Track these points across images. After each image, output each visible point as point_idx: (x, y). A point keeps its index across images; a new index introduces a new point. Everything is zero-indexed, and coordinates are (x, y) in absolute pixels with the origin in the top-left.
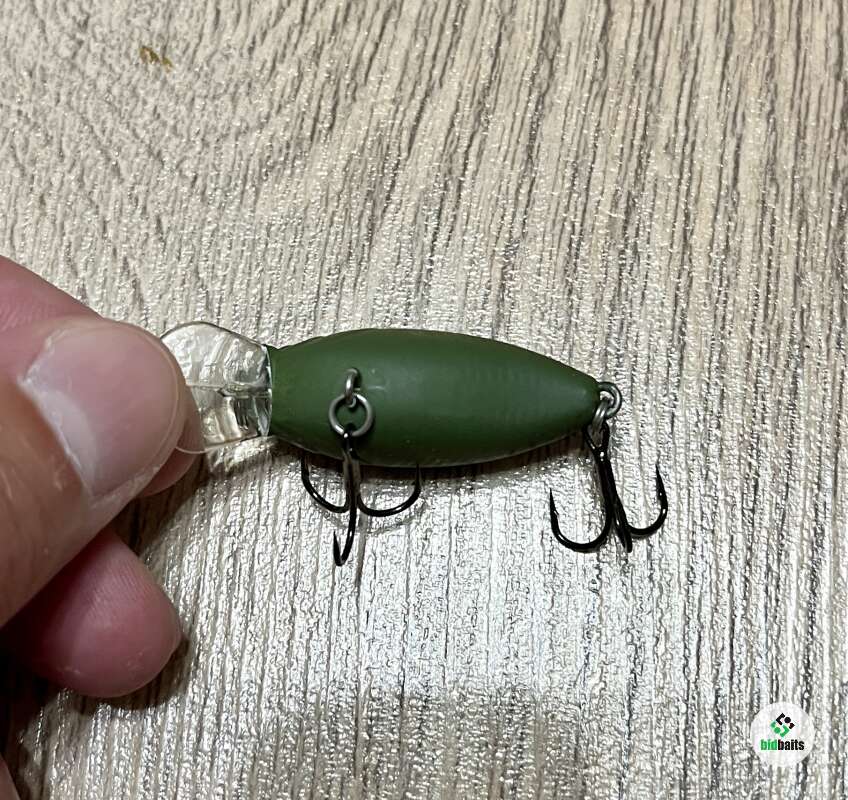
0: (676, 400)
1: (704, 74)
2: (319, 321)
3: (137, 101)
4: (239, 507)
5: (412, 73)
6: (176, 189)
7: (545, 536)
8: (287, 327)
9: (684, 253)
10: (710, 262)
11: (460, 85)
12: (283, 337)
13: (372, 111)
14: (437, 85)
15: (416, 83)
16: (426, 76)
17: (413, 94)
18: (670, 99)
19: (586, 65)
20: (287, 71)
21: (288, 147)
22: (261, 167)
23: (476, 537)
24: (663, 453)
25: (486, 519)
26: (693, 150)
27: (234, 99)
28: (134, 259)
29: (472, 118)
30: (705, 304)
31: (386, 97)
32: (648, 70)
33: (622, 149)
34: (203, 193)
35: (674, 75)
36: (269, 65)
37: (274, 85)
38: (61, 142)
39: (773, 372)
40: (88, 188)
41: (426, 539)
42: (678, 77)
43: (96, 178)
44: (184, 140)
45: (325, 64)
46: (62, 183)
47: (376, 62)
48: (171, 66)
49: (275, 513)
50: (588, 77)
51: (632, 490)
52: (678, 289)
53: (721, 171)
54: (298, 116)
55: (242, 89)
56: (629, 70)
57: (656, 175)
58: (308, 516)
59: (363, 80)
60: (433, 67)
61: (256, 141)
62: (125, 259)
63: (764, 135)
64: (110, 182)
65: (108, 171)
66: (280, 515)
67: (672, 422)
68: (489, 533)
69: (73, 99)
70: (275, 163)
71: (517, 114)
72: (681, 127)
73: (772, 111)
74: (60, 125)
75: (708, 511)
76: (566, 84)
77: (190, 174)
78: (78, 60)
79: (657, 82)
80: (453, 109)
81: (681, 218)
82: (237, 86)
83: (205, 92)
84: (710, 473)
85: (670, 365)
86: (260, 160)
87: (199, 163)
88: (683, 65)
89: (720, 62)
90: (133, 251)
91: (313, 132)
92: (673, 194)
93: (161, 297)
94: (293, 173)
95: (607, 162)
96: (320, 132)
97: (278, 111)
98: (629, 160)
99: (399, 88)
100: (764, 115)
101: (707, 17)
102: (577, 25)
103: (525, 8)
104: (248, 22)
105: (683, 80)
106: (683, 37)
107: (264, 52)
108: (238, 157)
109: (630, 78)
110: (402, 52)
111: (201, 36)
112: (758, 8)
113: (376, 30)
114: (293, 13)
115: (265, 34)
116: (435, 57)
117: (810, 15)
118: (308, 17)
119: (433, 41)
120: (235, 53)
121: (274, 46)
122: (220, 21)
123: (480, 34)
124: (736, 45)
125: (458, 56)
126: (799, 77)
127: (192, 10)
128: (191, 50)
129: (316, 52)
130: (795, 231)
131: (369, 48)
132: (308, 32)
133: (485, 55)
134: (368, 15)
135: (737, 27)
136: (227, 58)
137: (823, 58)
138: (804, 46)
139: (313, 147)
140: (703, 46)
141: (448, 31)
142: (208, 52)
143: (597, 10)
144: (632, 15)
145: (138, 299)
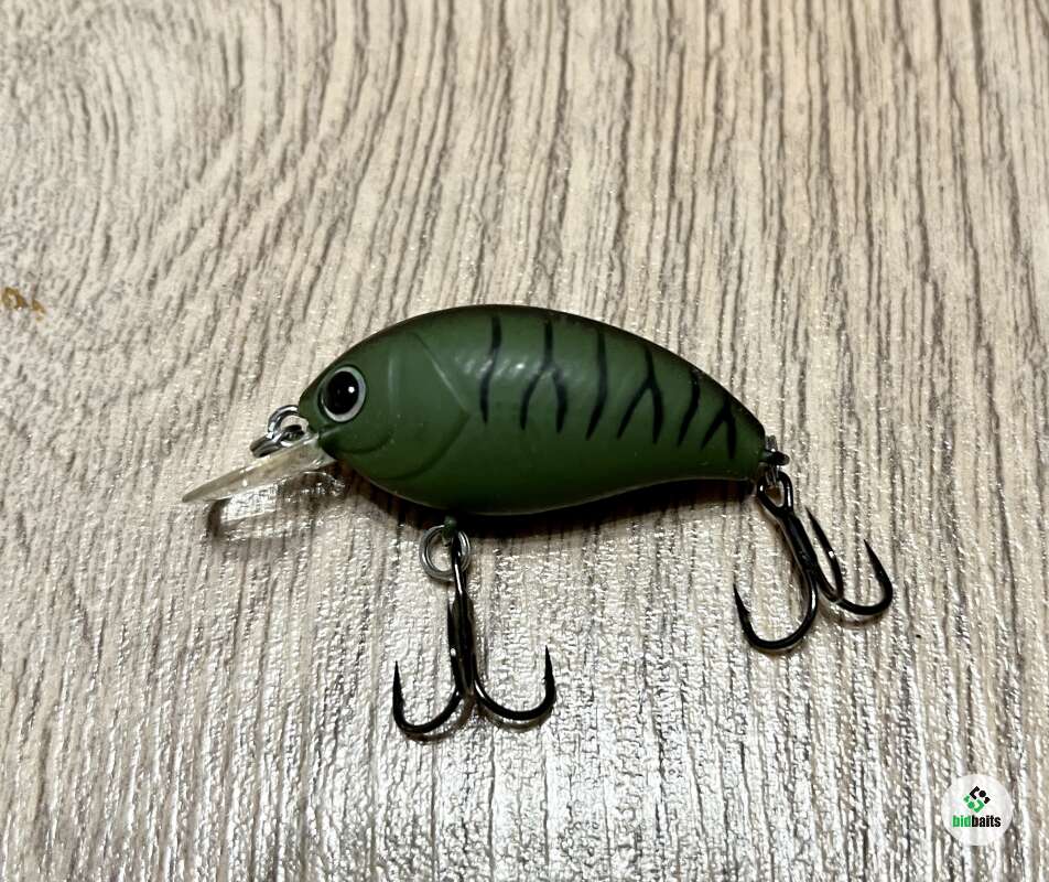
0: (745, 724)
1: (751, 283)
2: (241, 645)
5: (366, 301)
6: (46, 475)
8: (196, 657)
12: (190, 671)
13: (313, 353)
15: (372, 315)
16: (384, 306)
18: (709, 317)
19: (597, 280)
20: (200, 309)
21: (200, 408)
22: (163, 437)
24: (731, 802)
26: (744, 381)
27: (127, 350)
30: (775, 586)
31: (331, 335)
32: (679, 280)
34: (83, 477)
35: (711, 286)
36: (174, 303)
37: (182, 328)
39: (874, 675)
42: (717, 289)
44: (59, 408)
45: (250, 297)
47: (318, 291)
48: (44, 312)
50: (600, 295)
52: (737, 567)
53: (782, 405)
54: (214, 367)
55: (139, 336)
56: (653, 283)
59: (301, 316)
60: (395, 293)
61: (155, 404)
63: (834, 357)
67: (742, 756)
70: (182, 430)
72: (726, 353)
73: (843, 326)
77: (65, 454)
79: (690, 297)
82: (131, 333)
83: (87, 345)
84: (800, 828)
85: (732, 673)
86: (162, 429)
87: (78, 437)
88: (724, 273)
89: (771, 267)
91: (233, 388)
94: (205, 443)
96: (243, 385)
97: (187, 363)
99: (349, 324)
100: (833, 331)
101: (750, 213)
102: (584, 230)
103: (514, 210)
104: (147, 249)
105: (725, 293)
106: (721, 238)
107: (169, 287)
108: (131, 427)
109: (655, 293)
110: (353, 276)
111: (84, 272)
112: (814, 196)
113: (317, 250)
114: (209, 234)
115: (170, 263)
116: (396, 280)
117: (881, 203)
118: (227, 239)
119: (393, 260)
120: (130, 291)
121: (182, 278)
122: (111, 251)
123: (456, 247)
124: (788, 246)
125: (426, 279)
126: (875, 280)
127: (74, 239)
128: (70, 291)
129: (239, 283)
130: (887, 480)
131: (309, 273)
132: (227, 257)
133: (463, 276)
134: (307, 231)
135: (788, 225)
136: (119, 297)
137: (903, 254)
138: (877, 241)
139: (234, 407)
140: (747, 248)
141: (413, 247)
142: (93, 291)
143: (608, 210)
144: (653, 215)
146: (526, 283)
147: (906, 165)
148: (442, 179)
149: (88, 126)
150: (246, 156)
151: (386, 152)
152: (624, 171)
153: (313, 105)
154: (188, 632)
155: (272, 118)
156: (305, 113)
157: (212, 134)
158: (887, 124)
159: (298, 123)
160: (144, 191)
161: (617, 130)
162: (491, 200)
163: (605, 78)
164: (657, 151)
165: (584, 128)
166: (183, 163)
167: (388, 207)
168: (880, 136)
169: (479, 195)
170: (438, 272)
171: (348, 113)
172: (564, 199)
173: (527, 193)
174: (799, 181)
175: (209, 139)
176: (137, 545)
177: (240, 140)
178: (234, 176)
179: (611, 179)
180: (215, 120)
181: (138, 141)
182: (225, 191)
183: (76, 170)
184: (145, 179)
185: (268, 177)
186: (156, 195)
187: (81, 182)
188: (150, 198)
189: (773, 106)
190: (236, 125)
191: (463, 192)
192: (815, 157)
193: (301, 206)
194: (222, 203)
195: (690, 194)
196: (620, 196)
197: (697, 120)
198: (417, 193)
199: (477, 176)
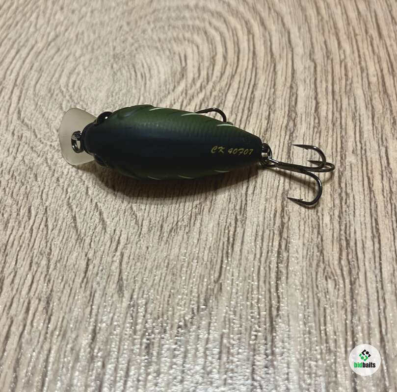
1: (364, 124)
18: (351, 132)
19: (310, 122)
26: (365, 152)
32: (339, 122)
33: (332, 153)
35: (351, 124)
42: (353, 125)
50: (312, 126)
56: (330, 123)
57: (350, 162)
62: (96, 203)
72: (358, 144)
76: (302, 129)
79: (344, 127)
88: (354, 121)
89: (370, 119)
90: (101, 200)
92: (360, 170)
98: (336, 156)
102: (304, 107)
103: (279, 102)
105: (355, 126)
106: (352, 110)
109: (331, 126)
112: (382, 100)
116: (241, 121)
118: (184, 107)
119: (240, 115)
123: (260, 112)
124: (376, 113)
125: (251, 120)
133: (263, 119)
135: (375, 107)
140: (361, 114)
141: (246, 112)
143: (312, 102)
144: (328, 104)
145: (102, 220)
146: (285, 122)
148: (255, 93)
149: (136, 76)
150: (189, 85)
151: (235, 85)
152: (316, 91)
153: (210, 72)
155: (197, 75)
156: (208, 74)
157: (177, 79)
159: (206, 77)
160: (155, 94)
161: (313, 80)
163: (307, 66)
164: (327, 86)
165: (301, 80)
166: (168, 86)
167: (237, 100)
169: (267, 97)
170: (255, 119)
171: (222, 74)
172: (296, 99)
173: (284, 97)
174: (376, 95)
175: (176, 81)
177: (186, 81)
178: (185, 91)
179: (312, 93)
180: (178, 76)
181: (153, 81)
182: (182, 94)
183: (132, 88)
184: (155, 91)
185: (196, 92)
187: (134, 91)
188: (157, 96)
189: (365, 75)
190: (185, 77)
191: (262, 97)
192: (381, 89)
193: (208, 99)
194: (181, 98)
195: (340, 98)
196: (316, 98)
197: (339, 79)
198: (247, 97)
199: (266, 92)
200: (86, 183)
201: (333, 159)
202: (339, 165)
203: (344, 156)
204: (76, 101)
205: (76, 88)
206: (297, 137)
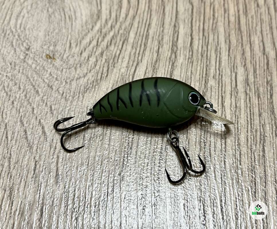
0: (225, 156)
1: (223, 55)
2: (104, 136)
3: (45, 71)
4: (78, 202)
5: (132, 58)
6: (57, 97)
7: (185, 206)
8: (93, 139)
9: (222, 108)
10: (231, 111)
11: (147, 61)
12: (92, 142)
13: (120, 70)
14: (140, 62)
15: (134, 61)
16: (136, 59)
17: (133, 65)
18: (213, 62)
19: (186, 54)
20: (93, 60)
21: (93, 82)
22: (85, 89)
23: (161, 208)
24: (223, 174)
25: (164, 201)
26: (222, 77)
27: (76, 69)
28: (43, 119)
29: (152, 71)
31: (124, 66)
32: (206, 54)
33: (200, 78)
34: (66, 98)
35: (213, 55)
36: (87, 58)
37: (89, 64)
38: (20, 85)
39: (256, 145)
40: (28, 98)
41: (144, 209)
42: (215, 57)
43: (31, 95)
44: (60, 82)
45: (104, 57)
46: (20, 97)
47: (121, 56)
48: (56, 60)
49: (91, 203)
50: (187, 57)
51: (214, 188)
53: (231, 83)
54: (96, 73)
56: (199, 55)
57: (211, 85)
58: (102, 203)
59: (117, 61)
60: (139, 56)
61: (83, 81)
62: (40, 120)
63: (243, 72)
64: (35, 96)
65: (35, 92)
66: (92, 204)
67: (225, 164)
68: (166, 206)
69: (24, 71)
70: (89, 87)
71: (166, 69)
73: (245, 65)
74: (20, 79)
75: (240, 194)
76: (181, 60)
77: (61, 92)
78: (26, 59)
79: (209, 58)
80: (145, 68)
81: (220, 98)
82: (77, 65)
83: (66, 67)
84: (239, 180)
85: (222, 144)
86: (84, 87)
87: (64, 88)
88: (216, 53)
89: (227, 51)
90: (43, 117)
91: (101, 77)
92: (217, 91)
93: (51, 131)
94: (95, 90)
95: (195, 82)
96: (104, 77)
97: (90, 72)
98: (202, 81)
99: (128, 63)
100: (243, 66)
101: (222, 39)
102: (183, 43)
103: (166, 38)
104: (80, 46)
105: (217, 57)
106: (215, 45)
107: (85, 55)
108: (77, 86)
109: (200, 57)
110: (129, 53)
111: (65, 51)
112: (237, 36)
113: (120, 47)
114: (94, 43)
115: (85, 50)
116: (139, 54)
117: (253, 37)
118: (99, 44)
119: (138, 49)
120: (76, 55)
121: (88, 53)
122: (71, 46)
123: (153, 46)
124: (231, 46)
125: (146, 53)
126: (252, 54)
127: (62, 44)
128: (62, 55)
129: (102, 54)
130: (257, 100)
131: (118, 52)
132: (99, 48)
133: (155, 52)
134: (118, 42)
135: (231, 41)
136: (73, 56)
137: (259, 49)
138: (252, 45)
139: (101, 82)
140: (222, 47)
141: (143, 46)
142: (67, 55)
143: (188, 38)
144: (199, 39)
145: (44, 132)
146: (169, 54)
147: (259, 28)
148: (149, 31)
149: (65, 18)
150: (103, 25)
151: (136, 25)
152: (192, 29)
153: (118, 14)
154: (91, 133)
155: (108, 17)
156: (116, 16)
157: (95, 20)
158: (253, 19)
159: (115, 18)
160: (79, 32)
161: (190, 20)
162: (161, 36)
163: (187, 8)
164: (200, 25)
165: (182, 20)
166: (88, 26)
167: (137, 37)
168: (252, 22)
169: (158, 34)
170: (149, 52)
171: (127, 16)
172: (178, 36)
173: (169, 34)
174: (233, 32)
175: (94, 21)
176: (79, 113)
177: (101, 22)
178: (100, 30)
179: (189, 31)
180: (95, 17)
181: (77, 22)
182: (98, 33)
183: (63, 28)
184: (79, 30)
185: (108, 31)
186: (82, 34)
187: (64, 31)
188: (80, 34)
189: (226, 15)
190: (100, 18)
191: (154, 34)
192: (237, 26)
193: (116, 37)
194: (97, 36)
195: (207, 35)
196: (191, 35)
197: (209, 19)
198: (143, 34)
199: (157, 30)
200: (32, 105)
201: (200, 83)
202: (204, 87)
203: (207, 80)
204: (23, 40)
205: (22, 29)
206: (176, 66)
